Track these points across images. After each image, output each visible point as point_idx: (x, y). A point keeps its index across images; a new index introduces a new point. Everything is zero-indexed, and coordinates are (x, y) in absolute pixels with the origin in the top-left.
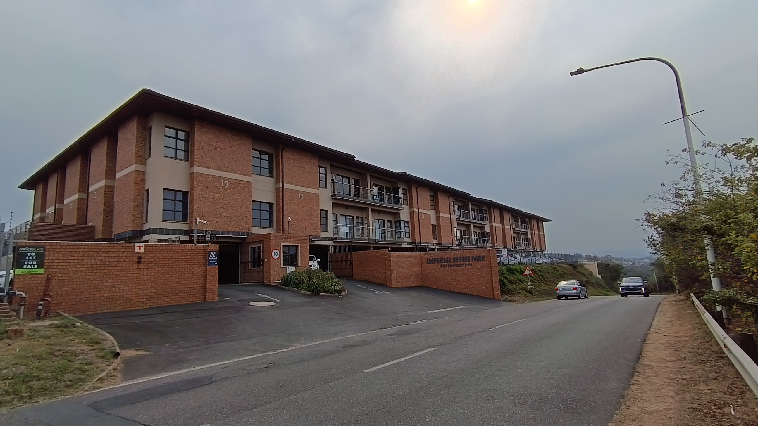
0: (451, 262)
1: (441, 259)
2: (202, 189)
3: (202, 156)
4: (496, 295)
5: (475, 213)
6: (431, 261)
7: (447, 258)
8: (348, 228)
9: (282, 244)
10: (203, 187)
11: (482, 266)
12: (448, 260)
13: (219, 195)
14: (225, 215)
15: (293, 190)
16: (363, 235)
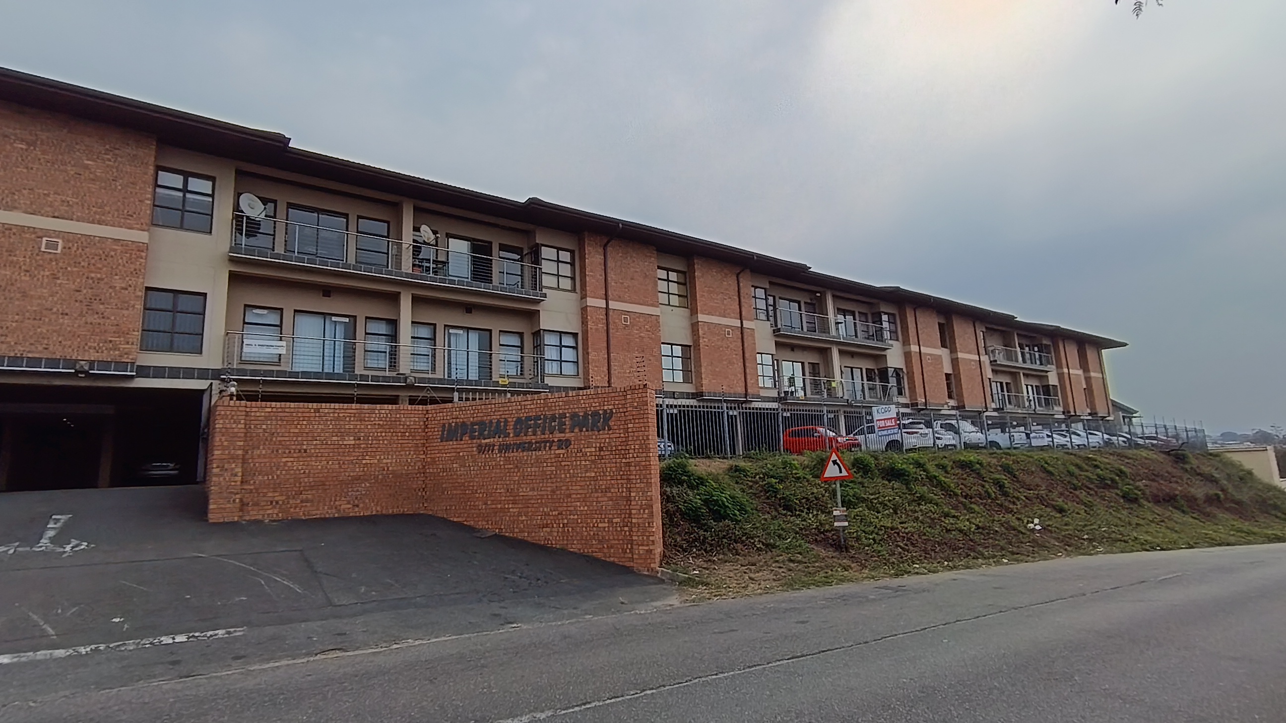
0: (508, 435)
4: (640, 558)
8: (284, 343)
11: (601, 450)
15: (9, 227)
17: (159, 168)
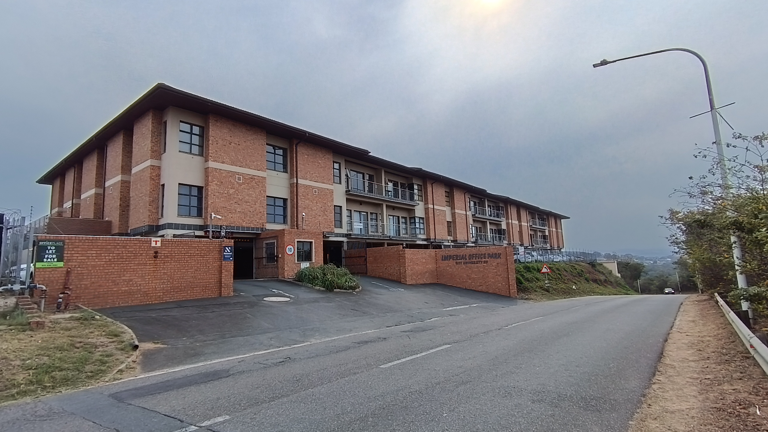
0: (466, 259)
1: (457, 256)
2: (216, 184)
3: (216, 151)
4: (512, 293)
5: (492, 210)
6: (446, 258)
7: (463, 255)
8: (362, 224)
9: (296, 240)
10: (218, 182)
11: (498, 264)
12: (463, 257)
13: (234, 190)
14: (239, 210)
15: (307, 186)
16: (377, 232)
17: (334, 162)
